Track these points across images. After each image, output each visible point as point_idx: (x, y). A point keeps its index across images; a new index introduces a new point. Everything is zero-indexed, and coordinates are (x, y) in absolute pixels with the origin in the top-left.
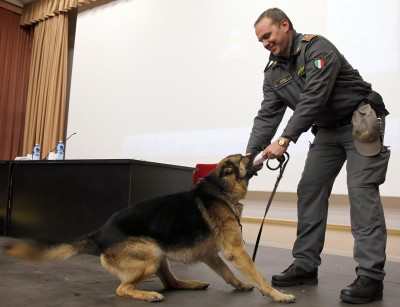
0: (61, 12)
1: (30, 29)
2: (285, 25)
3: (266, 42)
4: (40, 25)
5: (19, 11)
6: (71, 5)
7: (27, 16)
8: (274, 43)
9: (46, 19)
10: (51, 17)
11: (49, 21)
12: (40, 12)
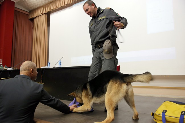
0: (44, 13)
1: (32, 20)
2: (93, 6)
3: (87, 12)
4: (36, 18)
5: (28, 14)
6: (48, 11)
7: (31, 15)
8: (90, 12)
9: (39, 16)
10: (40, 15)
11: (39, 17)
12: (36, 13)
